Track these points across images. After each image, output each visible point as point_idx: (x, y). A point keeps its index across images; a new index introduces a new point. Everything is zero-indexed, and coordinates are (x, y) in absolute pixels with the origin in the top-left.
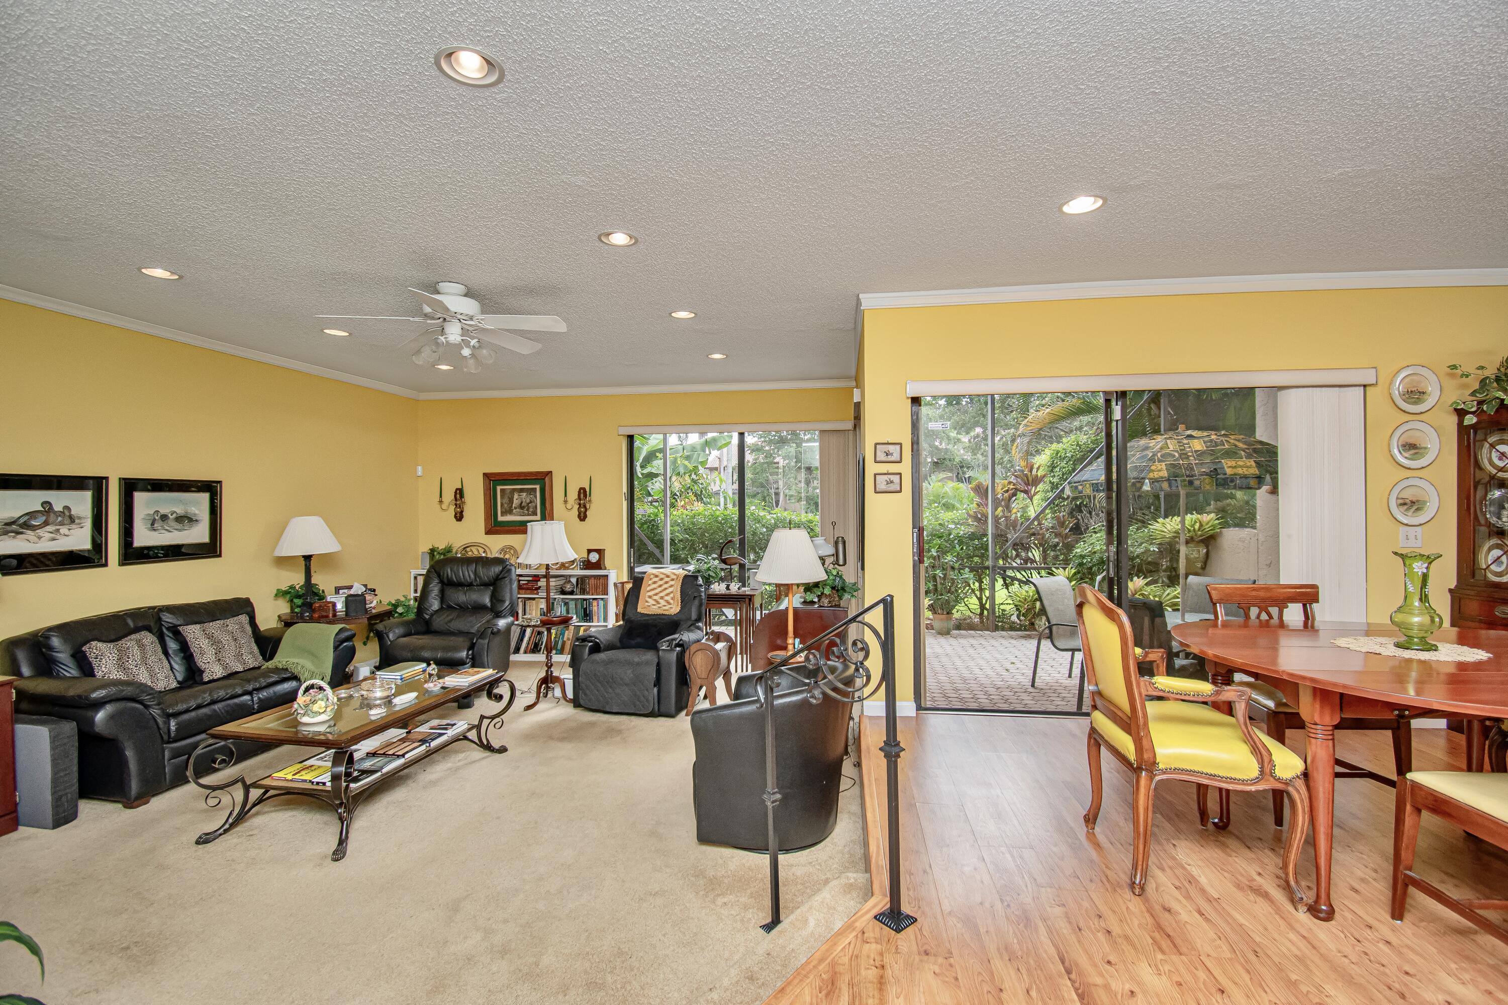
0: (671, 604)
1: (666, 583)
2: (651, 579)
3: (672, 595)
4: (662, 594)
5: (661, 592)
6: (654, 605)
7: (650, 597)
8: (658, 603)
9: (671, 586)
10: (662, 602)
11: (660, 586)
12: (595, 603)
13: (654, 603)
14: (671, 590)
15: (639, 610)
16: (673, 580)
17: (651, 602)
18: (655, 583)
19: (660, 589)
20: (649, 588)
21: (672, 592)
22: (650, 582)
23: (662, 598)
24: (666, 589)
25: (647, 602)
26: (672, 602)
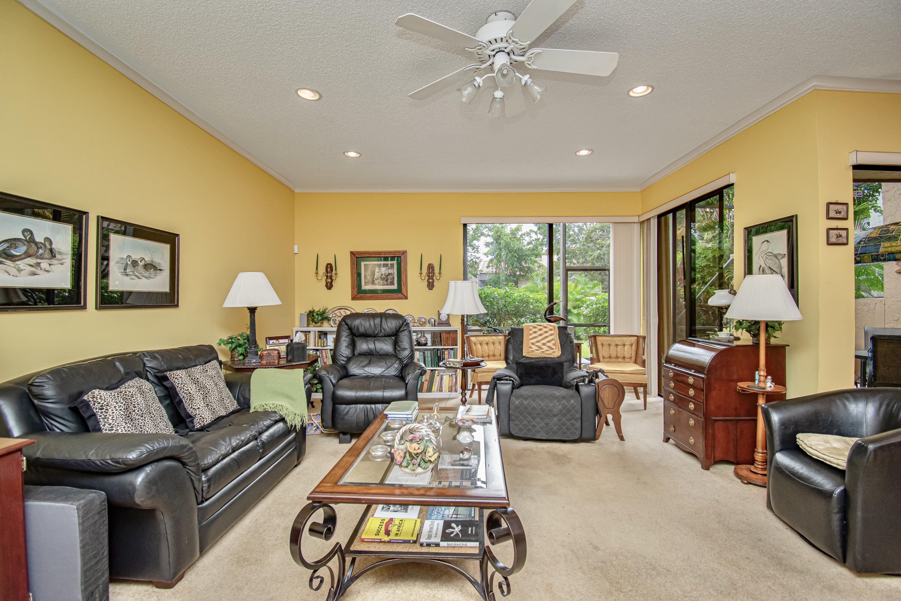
0: (553, 349)
1: (546, 332)
2: (531, 330)
3: (553, 342)
4: (544, 341)
5: (542, 340)
6: (536, 350)
7: (533, 344)
8: (541, 348)
9: (551, 335)
10: (545, 348)
11: (541, 335)
12: (446, 352)
13: (537, 348)
14: (551, 338)
15: (524, 355)
16: (551, 330)
17: (534, 348)
18: (535, 332)
19: (540, 338)
20: (531, 337)
21: (553, 340)
22: (531, 332)
23: (544, 344)
24: (546, 337)
25: (530, 348)
26: (554, 347)
